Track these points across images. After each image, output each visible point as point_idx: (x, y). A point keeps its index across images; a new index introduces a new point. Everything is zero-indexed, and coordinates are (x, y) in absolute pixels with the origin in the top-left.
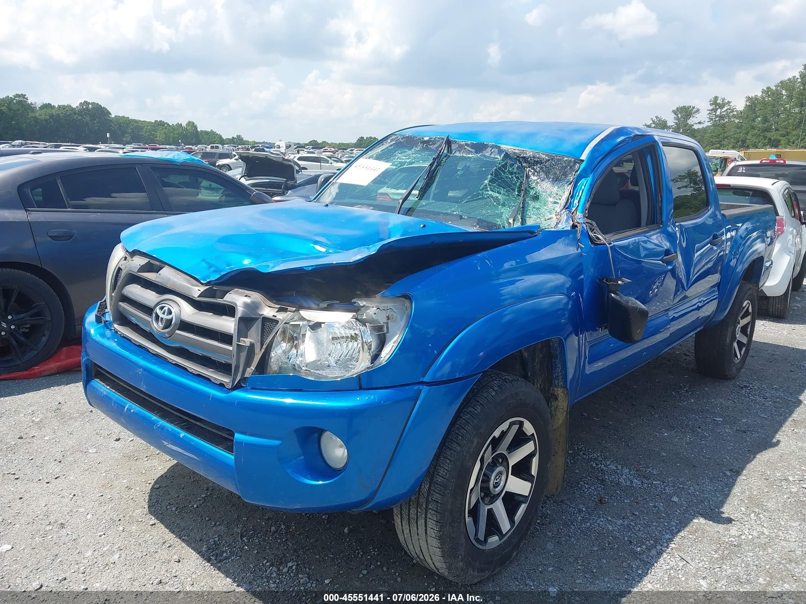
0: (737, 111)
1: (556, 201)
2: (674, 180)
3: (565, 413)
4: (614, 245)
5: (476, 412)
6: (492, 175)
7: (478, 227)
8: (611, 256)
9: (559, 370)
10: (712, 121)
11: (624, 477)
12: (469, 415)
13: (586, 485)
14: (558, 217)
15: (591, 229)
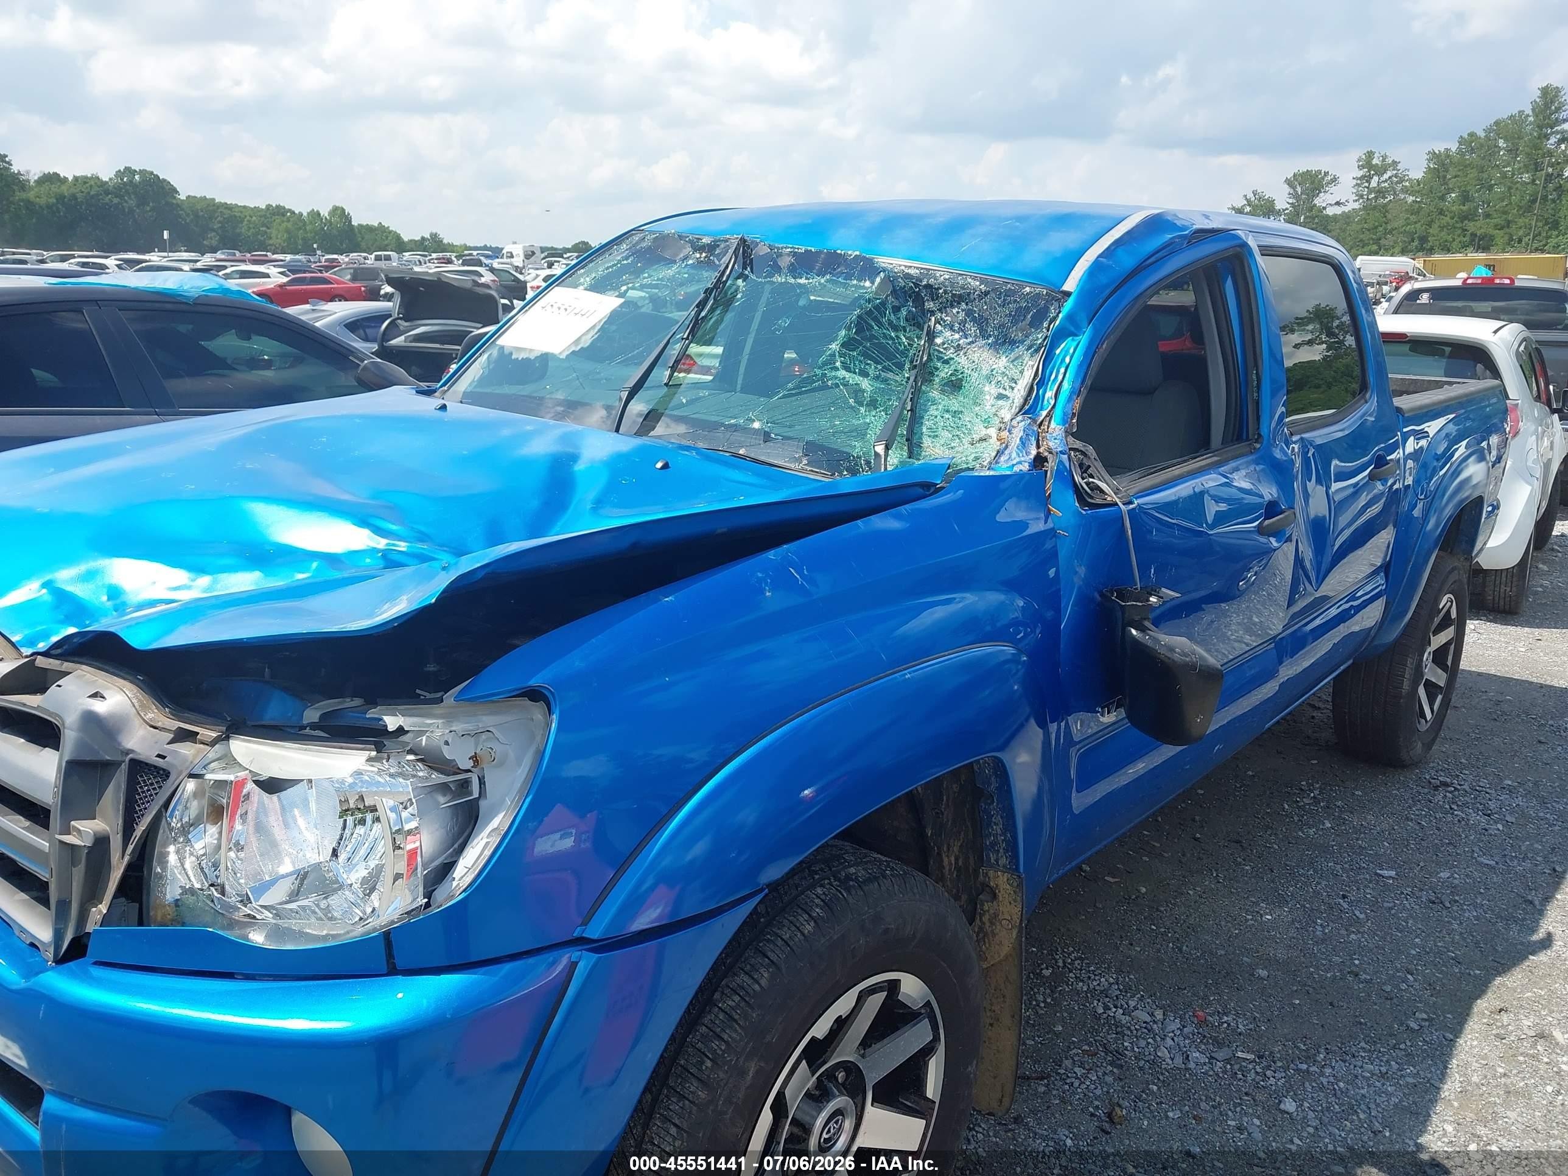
0: (1410, 180)
1: (1004, 392)
2: (1284, 327)
3: (1015, 933)
4: (1138, 505)
5: (757, 987)
6: (849, 329)
7: (805, 462)
8: (1130, 532)
9: (998, 829)
10: (1361, 201)
11: (1169, 1042)
12: (737, 998)
13: (1077, 1069)
14: (1005, 434)
15: (1081, 465)
